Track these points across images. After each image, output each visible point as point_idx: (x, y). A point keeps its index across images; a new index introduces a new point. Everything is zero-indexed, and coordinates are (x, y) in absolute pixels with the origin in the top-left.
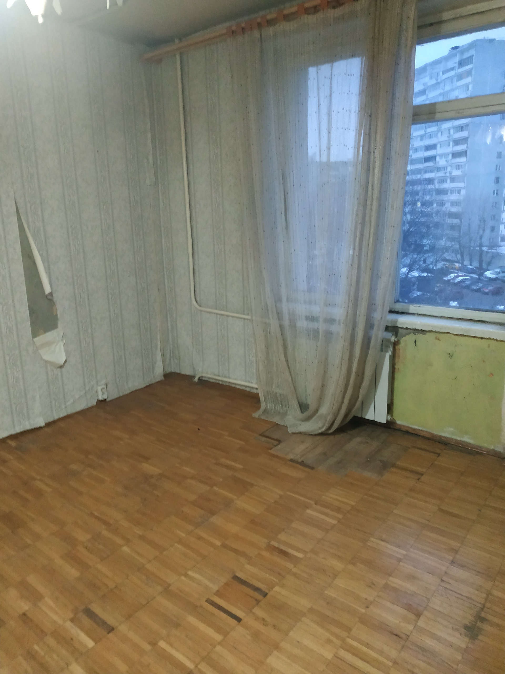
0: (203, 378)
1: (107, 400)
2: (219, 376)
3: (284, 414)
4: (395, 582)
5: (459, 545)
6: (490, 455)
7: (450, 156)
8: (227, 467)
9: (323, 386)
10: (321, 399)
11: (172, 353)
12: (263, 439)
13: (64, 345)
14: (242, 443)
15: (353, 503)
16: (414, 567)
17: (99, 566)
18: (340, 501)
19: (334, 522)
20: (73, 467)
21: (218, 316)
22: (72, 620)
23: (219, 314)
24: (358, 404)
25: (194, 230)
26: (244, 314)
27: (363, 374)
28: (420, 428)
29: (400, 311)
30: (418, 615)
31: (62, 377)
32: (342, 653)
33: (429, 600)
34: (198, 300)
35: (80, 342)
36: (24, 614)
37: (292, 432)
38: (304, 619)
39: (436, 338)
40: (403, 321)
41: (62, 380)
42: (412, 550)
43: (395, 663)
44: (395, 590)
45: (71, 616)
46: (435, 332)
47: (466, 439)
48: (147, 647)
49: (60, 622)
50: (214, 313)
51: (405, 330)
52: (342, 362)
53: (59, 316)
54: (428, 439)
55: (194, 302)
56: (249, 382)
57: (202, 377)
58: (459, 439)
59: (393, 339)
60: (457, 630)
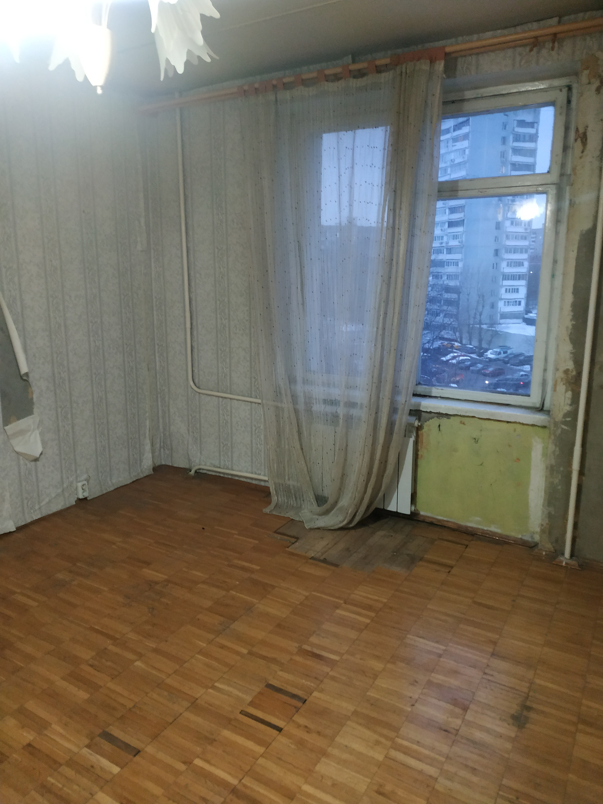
0: (201, 471)
1: (88, 499)
2: (220, 468)
3: (300, 508)
4: (438, 678)
5: (498, 636)
6: (518, 544)
7: (447, 224)
8: (243, 569)
9: (343, 475)
10: (340, 490)
11: (162, 441)
12: (279, 537)
13: (40, 434)
14: (257, 542)
15: (385, 601)
16: (455, 661)
17: (111, 685)
18: (371, 599)
19: (368, 621)
20: (60, 576)
21: (221, 399)
22: (88, 746)
23: (222, 397)
24: (381, 494)
25: (193, 303)
26: (251, 397)
27: (386, 462)
28: (445, 519)
29: (422, 394)
30: (465, 709)
31: (36, 473)
32: (394, 753)
33: (474, 693)
34: (196, 381)
35: (59, 430)
36: (29, 745)
37: (309, 527)
38: (349, 723)
39: (461, 422)
40: (426, 404)
41: (37, 476)
42: (451, 644)
43: (448, 757)
44: (439, 686)
45: (87, 741)
46: (460, 416)
47: (493, 529)
48: (182, 767)
49: (75, 749)
50: (216, 396)
51: (428, 414)
52: (364, 448)
53: (35, 400)
54: (454, 530)
55: (192, 383)
56: (256, 473)
57: (200, 469)
58: (485, 529)
59: (417, 423)
60: (504, 720)
